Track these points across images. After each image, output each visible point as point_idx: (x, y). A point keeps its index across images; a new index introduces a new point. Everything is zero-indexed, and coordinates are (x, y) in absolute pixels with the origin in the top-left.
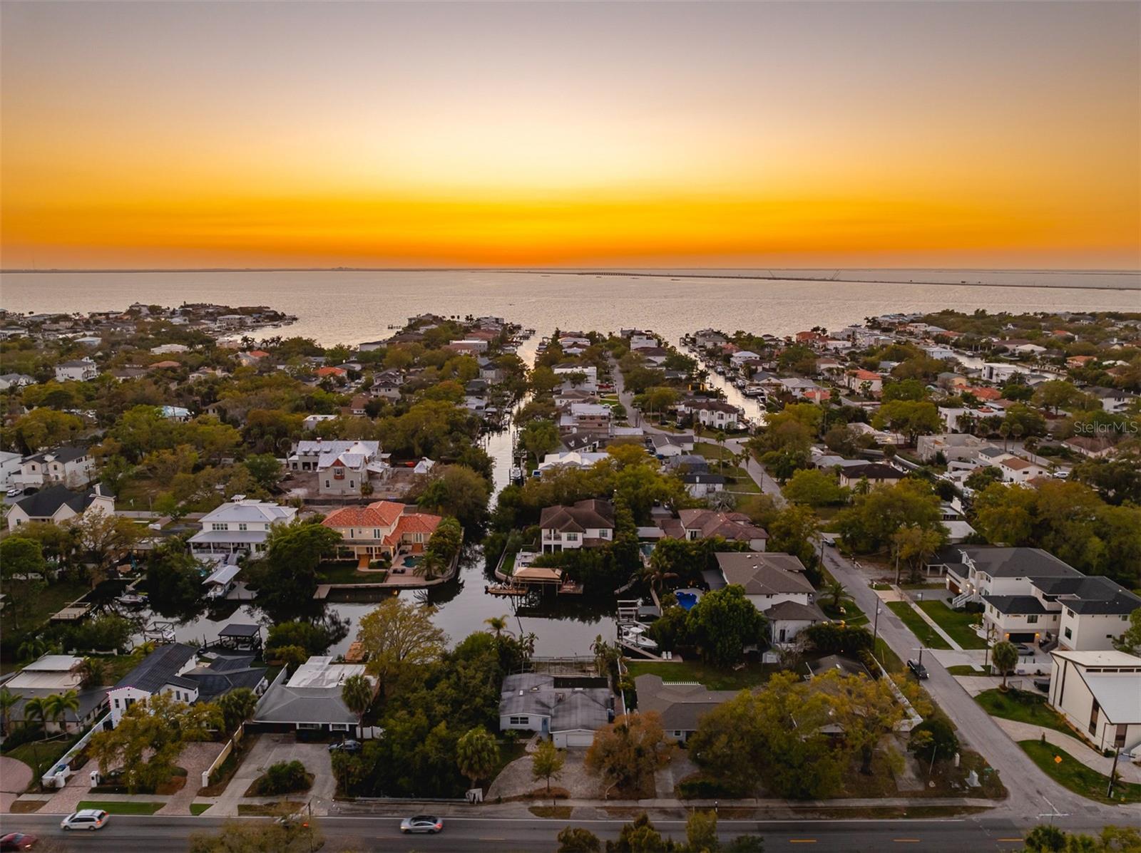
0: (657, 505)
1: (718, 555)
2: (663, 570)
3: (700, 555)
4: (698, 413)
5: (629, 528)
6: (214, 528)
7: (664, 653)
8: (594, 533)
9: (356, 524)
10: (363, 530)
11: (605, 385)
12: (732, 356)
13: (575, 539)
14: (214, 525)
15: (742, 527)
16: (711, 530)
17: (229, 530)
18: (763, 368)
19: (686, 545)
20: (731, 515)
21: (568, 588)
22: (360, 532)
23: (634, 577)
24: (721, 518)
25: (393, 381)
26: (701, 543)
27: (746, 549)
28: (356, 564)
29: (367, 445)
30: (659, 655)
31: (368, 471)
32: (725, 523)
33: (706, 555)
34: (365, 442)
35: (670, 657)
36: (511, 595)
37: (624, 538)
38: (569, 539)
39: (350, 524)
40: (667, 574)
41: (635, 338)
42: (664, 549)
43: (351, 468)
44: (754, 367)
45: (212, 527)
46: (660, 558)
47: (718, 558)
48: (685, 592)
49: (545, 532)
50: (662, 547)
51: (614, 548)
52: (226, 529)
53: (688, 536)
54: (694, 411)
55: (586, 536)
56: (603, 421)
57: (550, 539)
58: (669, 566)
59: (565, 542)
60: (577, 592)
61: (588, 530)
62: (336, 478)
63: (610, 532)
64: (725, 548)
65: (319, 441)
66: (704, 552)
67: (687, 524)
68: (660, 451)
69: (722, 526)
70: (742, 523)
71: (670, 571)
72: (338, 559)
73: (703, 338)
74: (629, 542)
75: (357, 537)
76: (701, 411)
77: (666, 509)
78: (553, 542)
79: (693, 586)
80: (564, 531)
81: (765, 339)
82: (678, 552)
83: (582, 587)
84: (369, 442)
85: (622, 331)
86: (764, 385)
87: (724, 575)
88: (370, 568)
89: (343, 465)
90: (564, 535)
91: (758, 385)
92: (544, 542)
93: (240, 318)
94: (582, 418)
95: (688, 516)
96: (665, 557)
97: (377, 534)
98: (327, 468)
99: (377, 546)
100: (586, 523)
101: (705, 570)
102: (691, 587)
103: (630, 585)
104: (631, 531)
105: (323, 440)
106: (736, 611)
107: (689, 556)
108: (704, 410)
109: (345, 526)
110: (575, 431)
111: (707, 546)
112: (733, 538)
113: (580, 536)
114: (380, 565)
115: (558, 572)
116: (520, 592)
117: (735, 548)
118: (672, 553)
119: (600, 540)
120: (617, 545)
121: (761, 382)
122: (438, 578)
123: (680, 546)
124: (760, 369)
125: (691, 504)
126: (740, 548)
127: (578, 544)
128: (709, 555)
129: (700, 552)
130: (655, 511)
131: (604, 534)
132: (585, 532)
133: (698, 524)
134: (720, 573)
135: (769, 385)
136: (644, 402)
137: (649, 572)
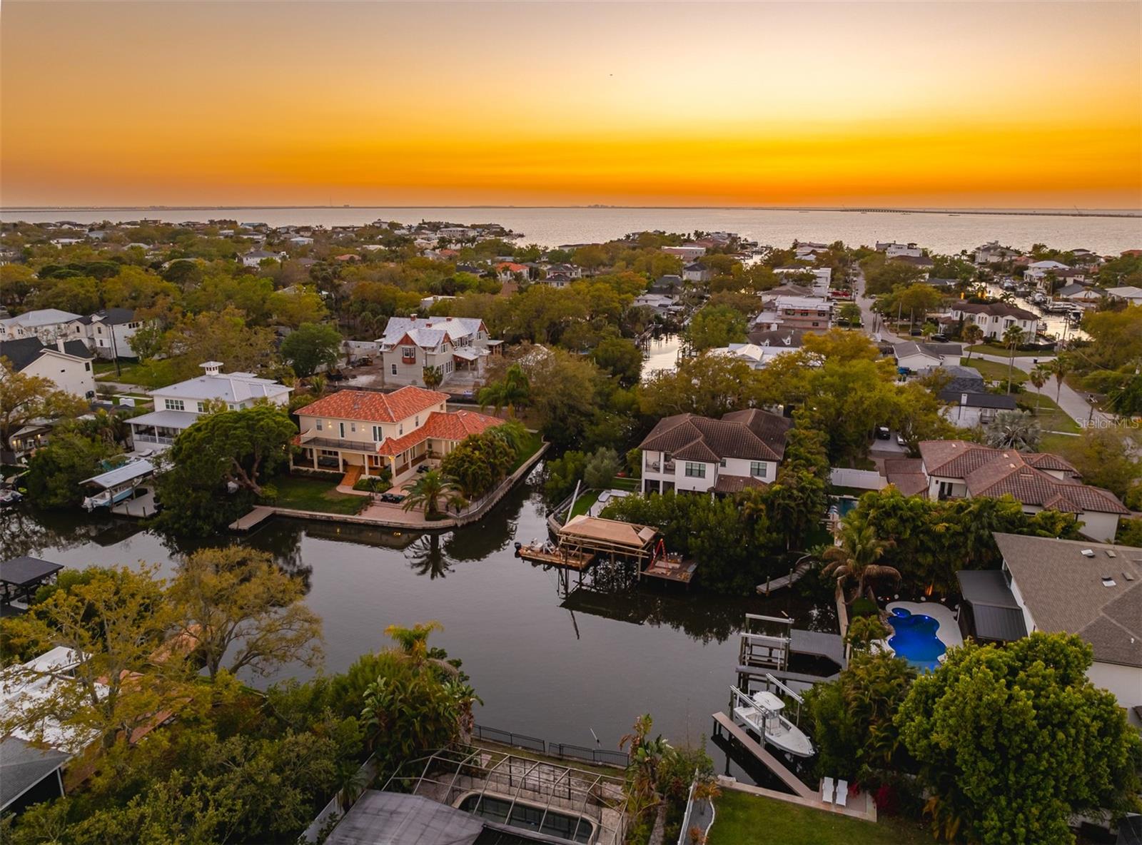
0: (885, 437)
1: (1003, 540)
2: (864, 557)
3: (956, 534)
4: (972, 319)
5: (809, 463)
6: (168, 407)
7: (827, 783)
8: (739, 468)
9: (348, 415)
10: (357, 425)
11: (840, 292)
12: (1027, 268)
13: (701, 474)
14: (167, 401)
15: (1060, 485)
16: (986, 484)
17: (186, 410)
18: (1075, 281)
19: (926, 509)
20: (1035, 458)
21: (664, 568)
22: (353, 430)
23: (807, 560)
24: (1011, 461)
25: (568, 274)
26: (961, 509)
27: (1070, 531)
28: (338, 479)
29: (465, 324)
30: (815, 786)
31: (455, 357)
32: (1021, 471)
33: (972, 537)
34: (464, 319)
35: (842, 800)
36: (559, 566)
37: (793, 481)
38: (689, 473)
39: (339, 415)
40: (873, 569)
41: (892, 249)
42: (872, 513)
43: (424, 348)
44: (1062, 279)
45: (165, 404)
46: (859, 530)
47: (1000, 545)
48: (914, 609)
49: (649, 457)
50: (870, 506)
51: (770, 501)
52: (182, 408)
53: (934, 491)
54: (966, 315)
55: (722, 471)
56: (821, 318)
57: (658, 469)
58: (879, 551)
59: (682, 479)
60: (678, 578)
61: (729, 461)
62: (405, 361)
63: (771, 468)
64: (1017, 525)
65: (413, 319)
66: (967, 530)
67: (935, 466)
68: (903, 363)
69: (1013, 478)
70: (1060, 476)
71: (881, 561)
72: (316, 468)
73: (985, 253)
74: (802, 490)
75: (350, 436)
76: (977, 316)
77: (900, 445)
78: (661, 477)
79: (934, 599)
80: (680, 457)
81: (1076, 254)
82: (903, 520)
83: (693, 567)
84: (468, 320)
85: (877, 245)
86: (1076, 301)
87: (1014, 587)
88: (355, 489)
89: (413, 343)
90: (681, 466)
91: (1067, 300)
92: (647, 475)
93: (463, 231)
94: (787, 311)
95: (935, 453)
96: (872, 529)
97: (377, 433)
98: (392, 346)
99: (373, 454)
100: (724, 448)
101: (966, 567)
102: (929, 599)
103: (795, 577)
104: (813, 469)
105: (419, 317)
106: (1062, 725)
107: (928, 532)
108: (983, 315)
109: (330, 416)
110: (774, 328)
111: (977, 516)
112: (1039, 505)
113: (710, 469)
114: (370, 485)
115: (647, 533)
116: (572, 562)
117: (1047, 527)
118: (892, 522)
119: (747, 481)
120: (777, 492)
121: (1071, 297)
122: (447, 517)
123: (911, 509)
124: (1070, 281)
125: (946, 433)
126: (1060, 526)
127: (706, 483)
128: (979, 539)
129: (958, 528)
130: (877, 446)
131: (761, 472)
132: (723, 465)
133: (960, 469)
134: (1002, 580)
135: (1085, 301)
136: (889, 304)
137: (835, 558)
